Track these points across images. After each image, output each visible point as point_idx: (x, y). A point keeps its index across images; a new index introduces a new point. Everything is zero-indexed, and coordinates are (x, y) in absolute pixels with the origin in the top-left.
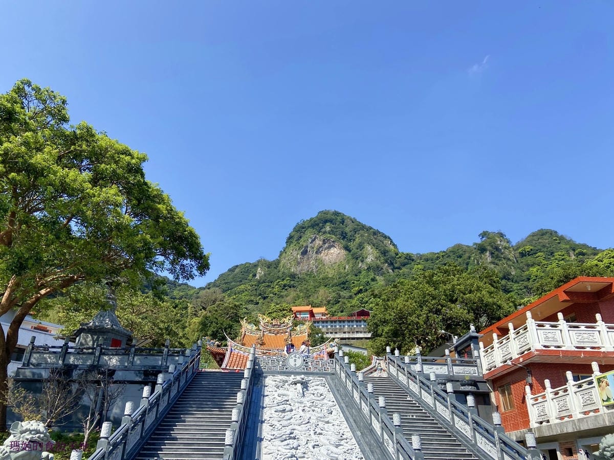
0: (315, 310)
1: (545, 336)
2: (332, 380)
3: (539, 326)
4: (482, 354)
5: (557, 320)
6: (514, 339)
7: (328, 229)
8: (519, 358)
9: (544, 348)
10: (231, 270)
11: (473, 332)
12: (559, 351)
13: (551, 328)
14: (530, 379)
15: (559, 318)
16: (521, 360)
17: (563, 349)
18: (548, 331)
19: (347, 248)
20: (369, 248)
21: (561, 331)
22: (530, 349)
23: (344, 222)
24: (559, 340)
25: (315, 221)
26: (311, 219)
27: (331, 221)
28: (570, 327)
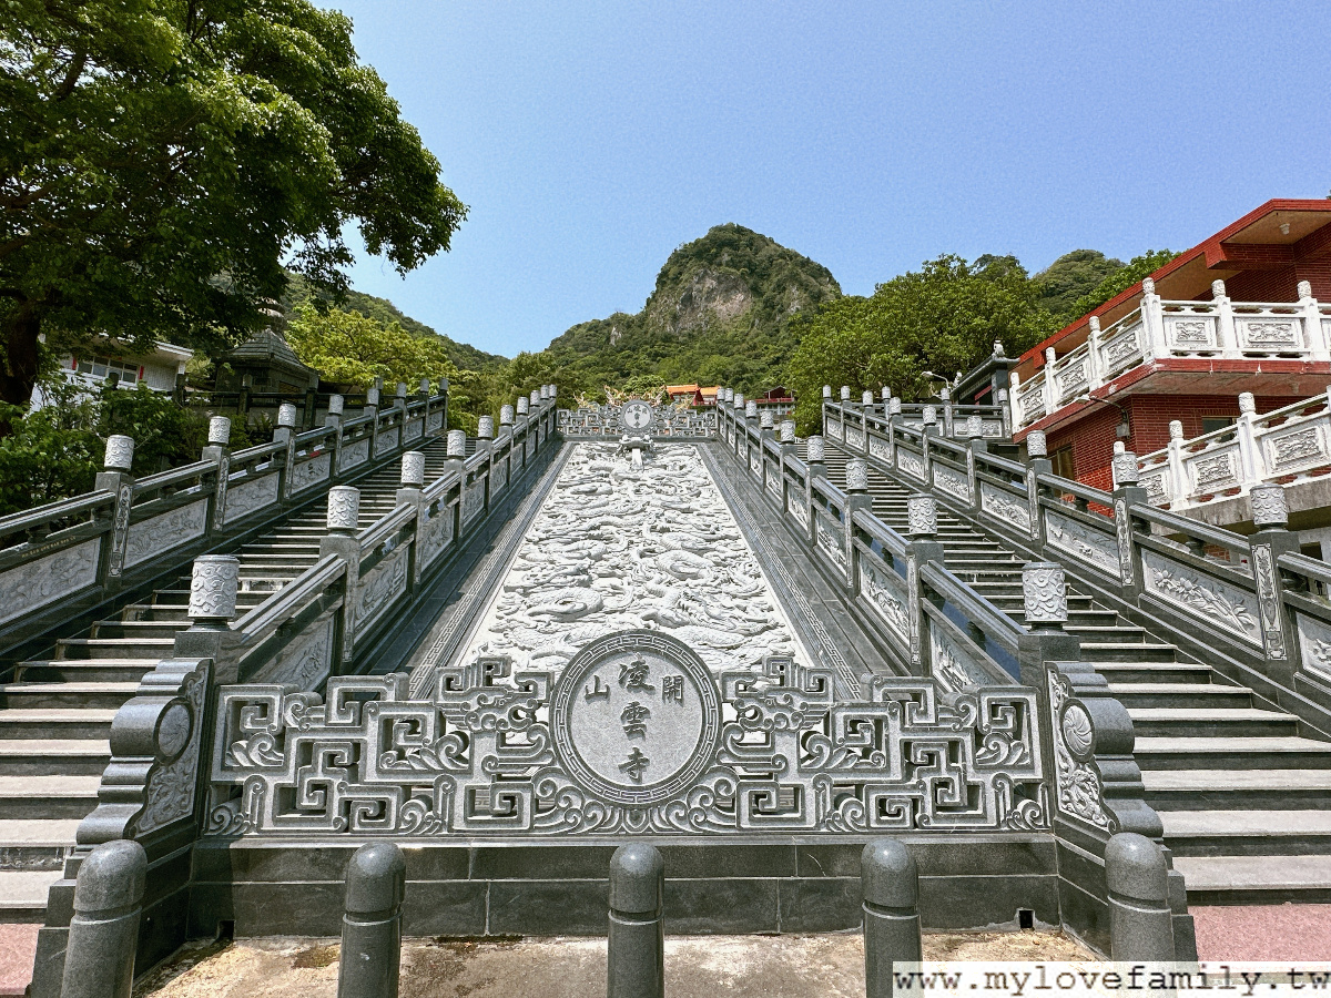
0: (704, 391)
1: (1180, 331)
2: (709, 447)
3: (1168, 308)
4: (1014, 396)
5: (1209, 295)
6: (1100, 349)
7: (726, 258)
8: (1109, 385)
9: (1175, 357)
10: (570, 333)
11: (998, 356)
12: (1208, 361)
13: (1194, 313)
14: (1124, 430)
15: (1215, 291)
16: (1112, 390)
17: (1217, 357)
18: (1186, 321)
19: (756, 291)
20: (794, 291)
21: (1217, 319)
22: (1141, 361)
23: (752, 244)
24: (1208, 338)
25: (703, 245)
26: (697, 242)
27: (732, 244)
28: (1239, 310)
